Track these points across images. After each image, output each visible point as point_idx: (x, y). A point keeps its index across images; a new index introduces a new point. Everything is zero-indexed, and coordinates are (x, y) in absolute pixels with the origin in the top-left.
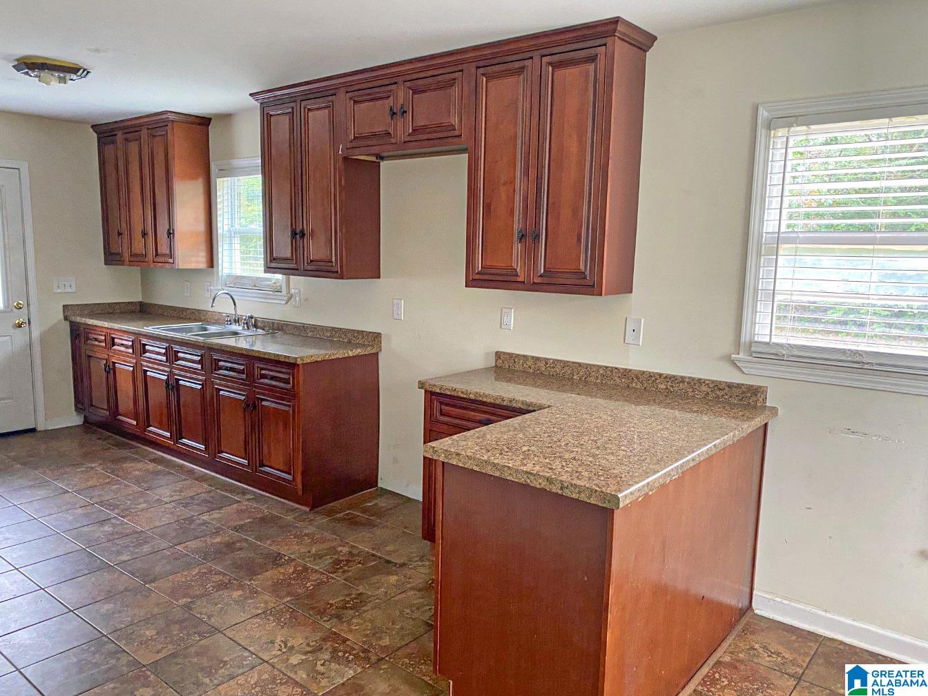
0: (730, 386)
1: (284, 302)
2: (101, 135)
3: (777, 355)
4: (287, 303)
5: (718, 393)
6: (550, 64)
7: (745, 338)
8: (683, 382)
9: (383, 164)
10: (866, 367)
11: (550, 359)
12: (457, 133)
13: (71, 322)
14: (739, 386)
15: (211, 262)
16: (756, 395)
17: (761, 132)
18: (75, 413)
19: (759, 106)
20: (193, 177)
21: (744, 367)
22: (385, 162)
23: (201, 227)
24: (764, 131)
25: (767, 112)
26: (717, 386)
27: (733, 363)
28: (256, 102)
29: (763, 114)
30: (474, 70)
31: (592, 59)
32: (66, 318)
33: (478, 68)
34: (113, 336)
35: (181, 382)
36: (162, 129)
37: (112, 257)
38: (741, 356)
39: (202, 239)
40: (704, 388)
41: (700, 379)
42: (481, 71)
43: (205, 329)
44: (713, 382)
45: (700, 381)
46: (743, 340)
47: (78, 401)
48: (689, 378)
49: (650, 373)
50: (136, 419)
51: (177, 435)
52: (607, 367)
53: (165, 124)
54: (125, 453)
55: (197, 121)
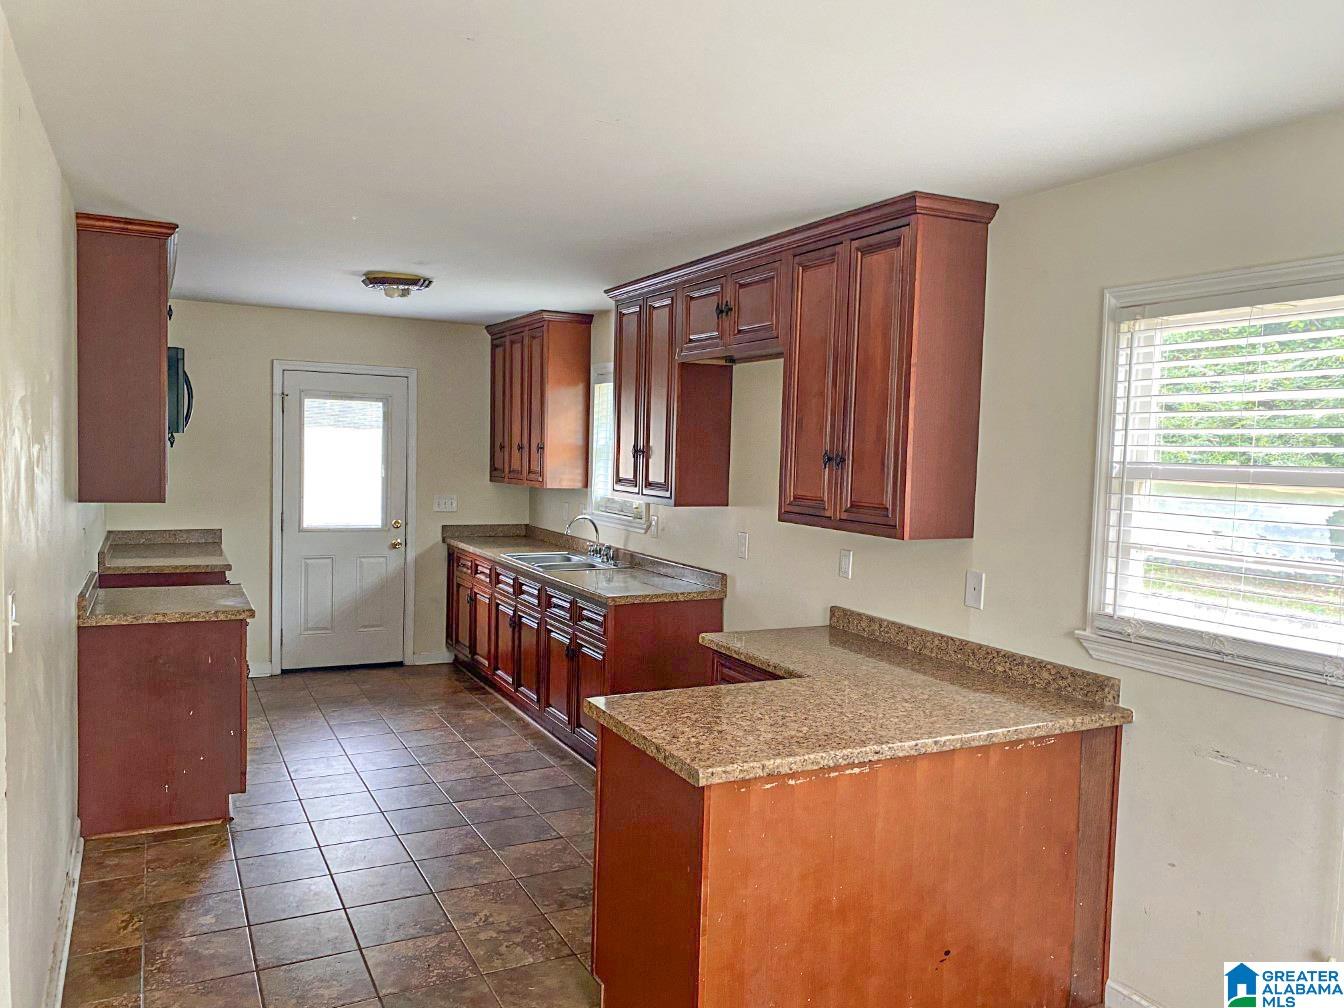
0: (1074, 673)
1: (643, 531)
2: (494, 337)
3: (1121, 633)
4: (645, 533)
5: (1060, 682)
6: (858, 249)
7: (1092, 607)
8: (1022, 664)
9: (736, 367)
10: (1226, 659)
11: (885, 621)
12: (774, 333)
13: (449, 545)
14: (1084, 674)
15: (586, 483)
16: (1103, 690)
17: (1108, 326)
18: (445, 649)
19: (1106, 291)
20: (572, 383)
21: (1092, 649)
22: (738, 365)
23: (579, 440)
24: (1111, 325)
25: (1115, 297)
26: (1059, 672)
27: (1079, 640)
28: (611, 300)
29: (1110, 301)
30: (791, 257)
31: (897, 243)
32: (444, 541)
33: (795, 256)
34: (477, 562)
35: (524, 620)
36: (538, 330)
37: (496, 473)
38: (1088, 633)
39: (580, 454)
40: (1045, 675)
41: (1041, 662)
42: (797, 259)
43: (569, 560)
44: (1055, 666)
45: (1042, 665)
46: (1090, 610)
47: (449, 636)
48: (1030, 658)
49: (988, 647)
50: (488, 659)
51: (517, 684)
52: (942, 637)
53: (540, 325)
54: (474, 698)
55: (579, 318)
